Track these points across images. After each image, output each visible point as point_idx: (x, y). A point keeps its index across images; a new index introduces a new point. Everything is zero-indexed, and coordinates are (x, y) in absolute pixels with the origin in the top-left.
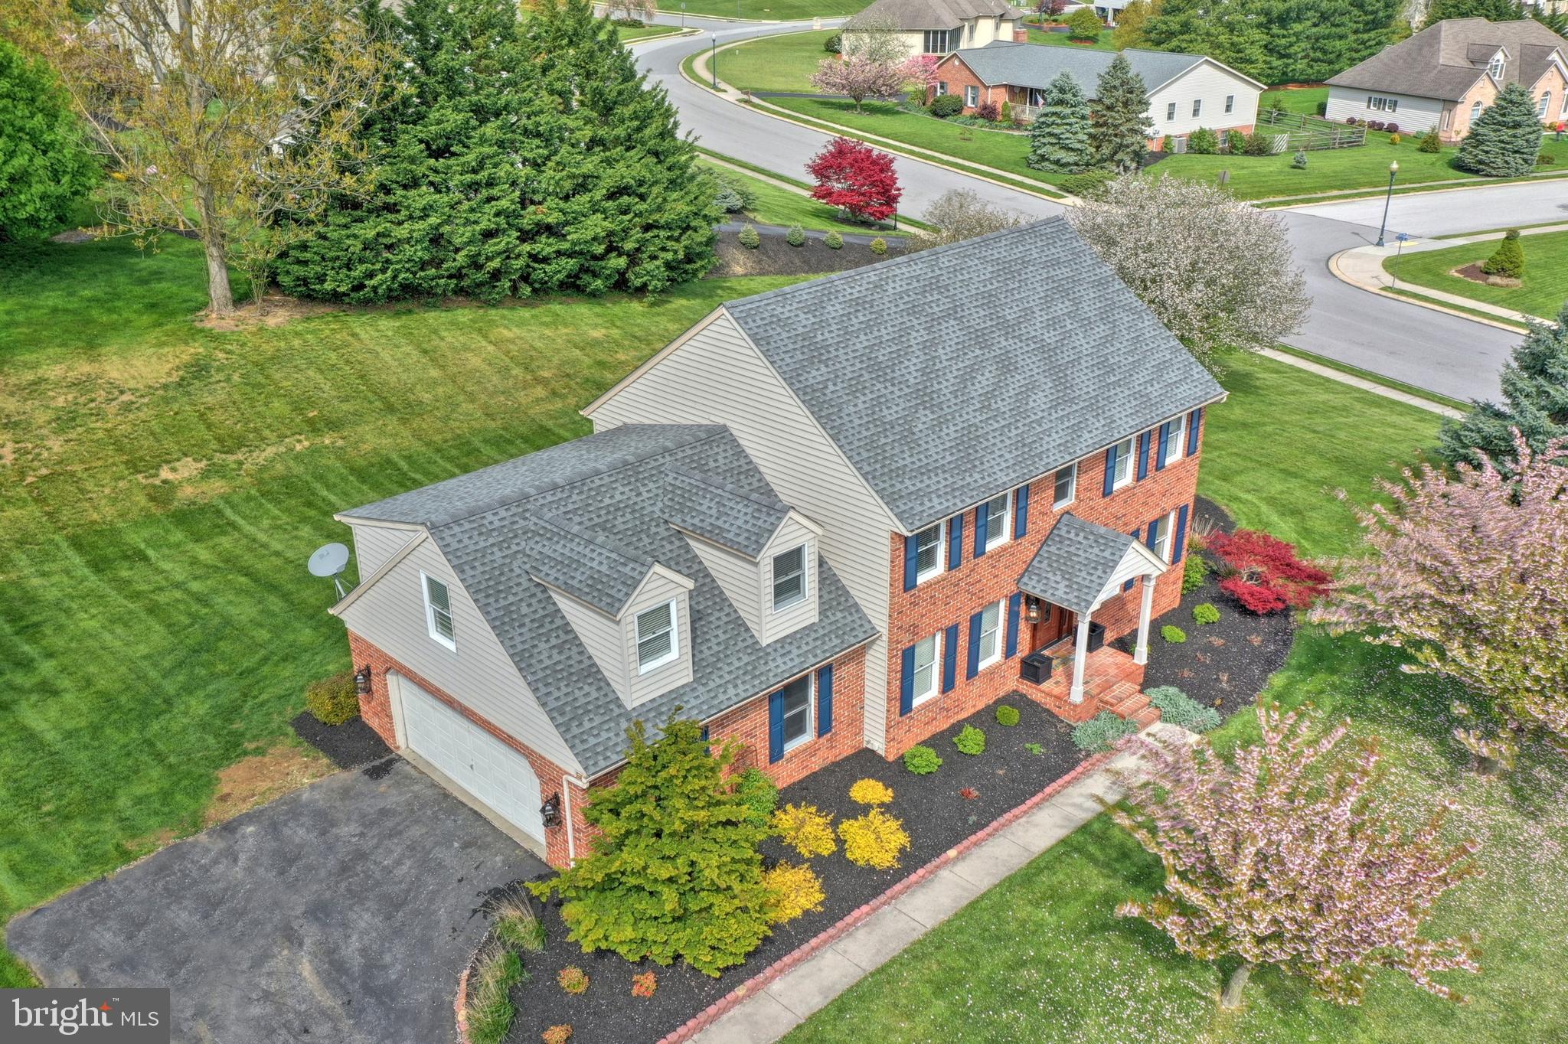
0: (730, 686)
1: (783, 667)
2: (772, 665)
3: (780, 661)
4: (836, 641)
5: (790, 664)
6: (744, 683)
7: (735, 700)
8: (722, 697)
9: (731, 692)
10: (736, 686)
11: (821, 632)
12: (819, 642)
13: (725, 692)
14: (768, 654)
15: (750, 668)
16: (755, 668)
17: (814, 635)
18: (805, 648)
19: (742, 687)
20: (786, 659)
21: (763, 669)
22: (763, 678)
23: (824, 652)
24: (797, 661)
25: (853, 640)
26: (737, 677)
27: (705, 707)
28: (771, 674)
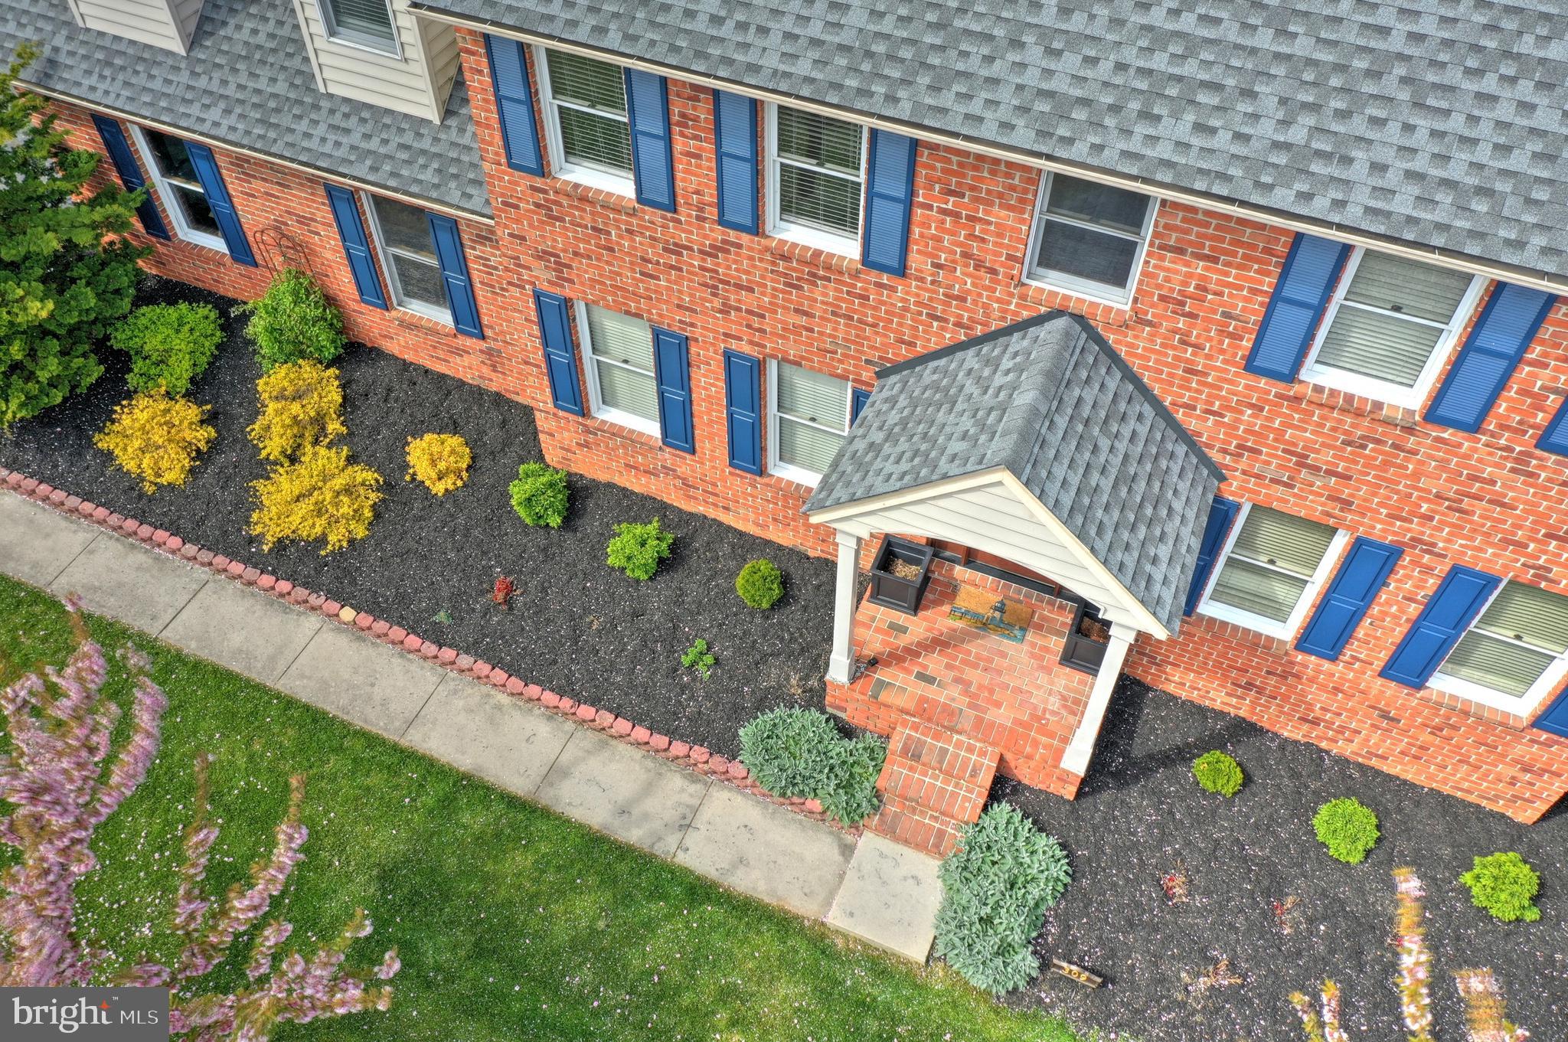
0: (222, 105)
1: (314, 144)
2: (303, 126)
3: (320, 130)
4: (428, 176)
5: (327, 148)
6: (242, 116)
7: (206, 127)
8: (195, 110)
9: (215, 114)
10: (227, 112)
11: (426, 144)
12: (404, 155)
13: (207, 107)
14: (316, 107)
15: (272, 104)
16: (277, 110)
17: (408, 138)
18: (374, 144)
19: (232, 120)
20: (332, 137)
21: (286, 120)
22: (272, 134)
23: (394, 174)
24: (340, 153)
25: (455, 196)
26: (242, 102)
27: (163, 104)
28: (289, 138)
